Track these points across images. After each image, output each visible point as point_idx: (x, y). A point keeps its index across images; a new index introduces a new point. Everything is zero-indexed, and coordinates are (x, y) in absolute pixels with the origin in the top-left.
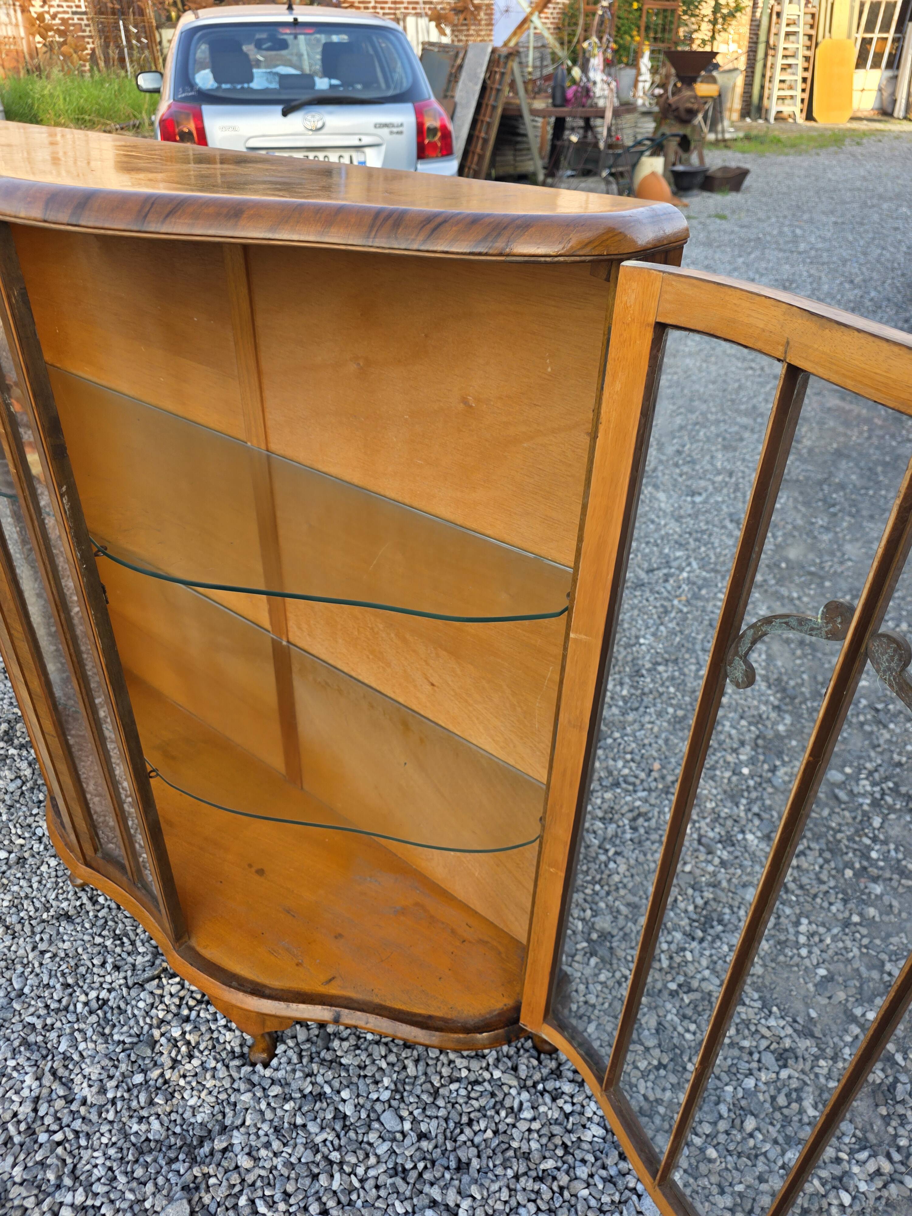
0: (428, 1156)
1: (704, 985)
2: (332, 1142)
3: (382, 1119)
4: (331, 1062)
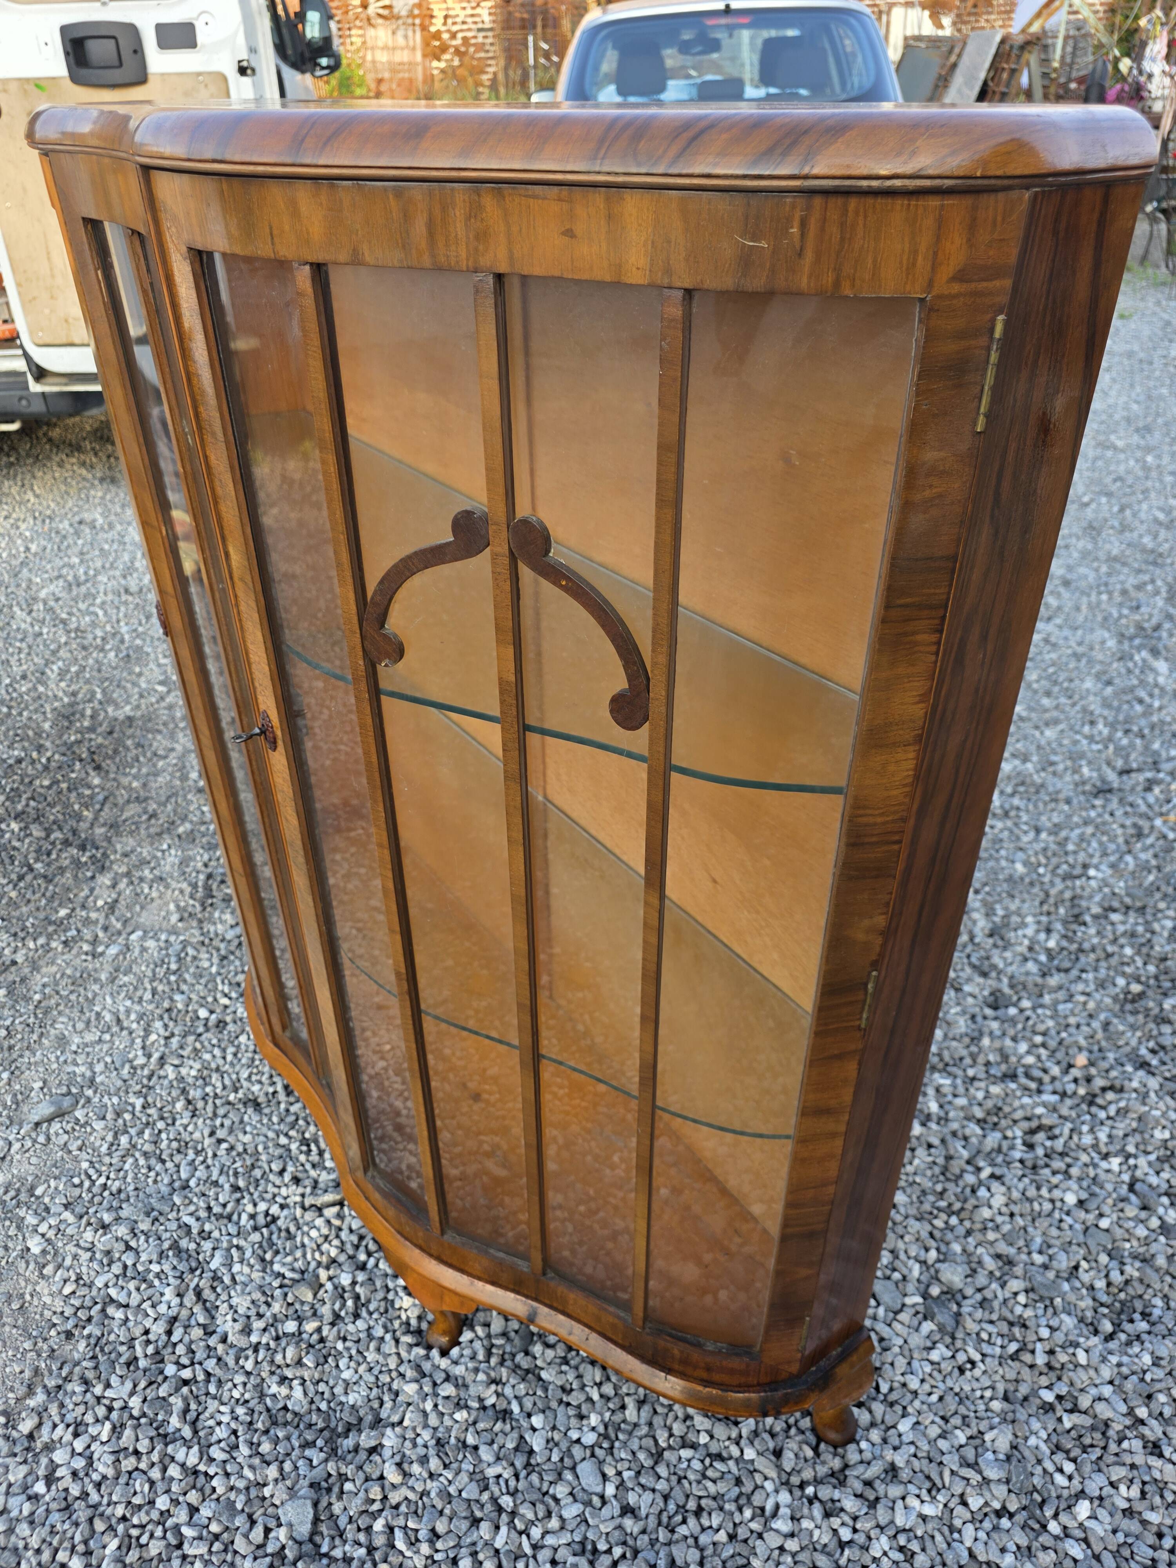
0: (630, 1542)
1: (1100, 1407)
2: (507, 1481)
3: (579, 1469)
4: (528, 1371)
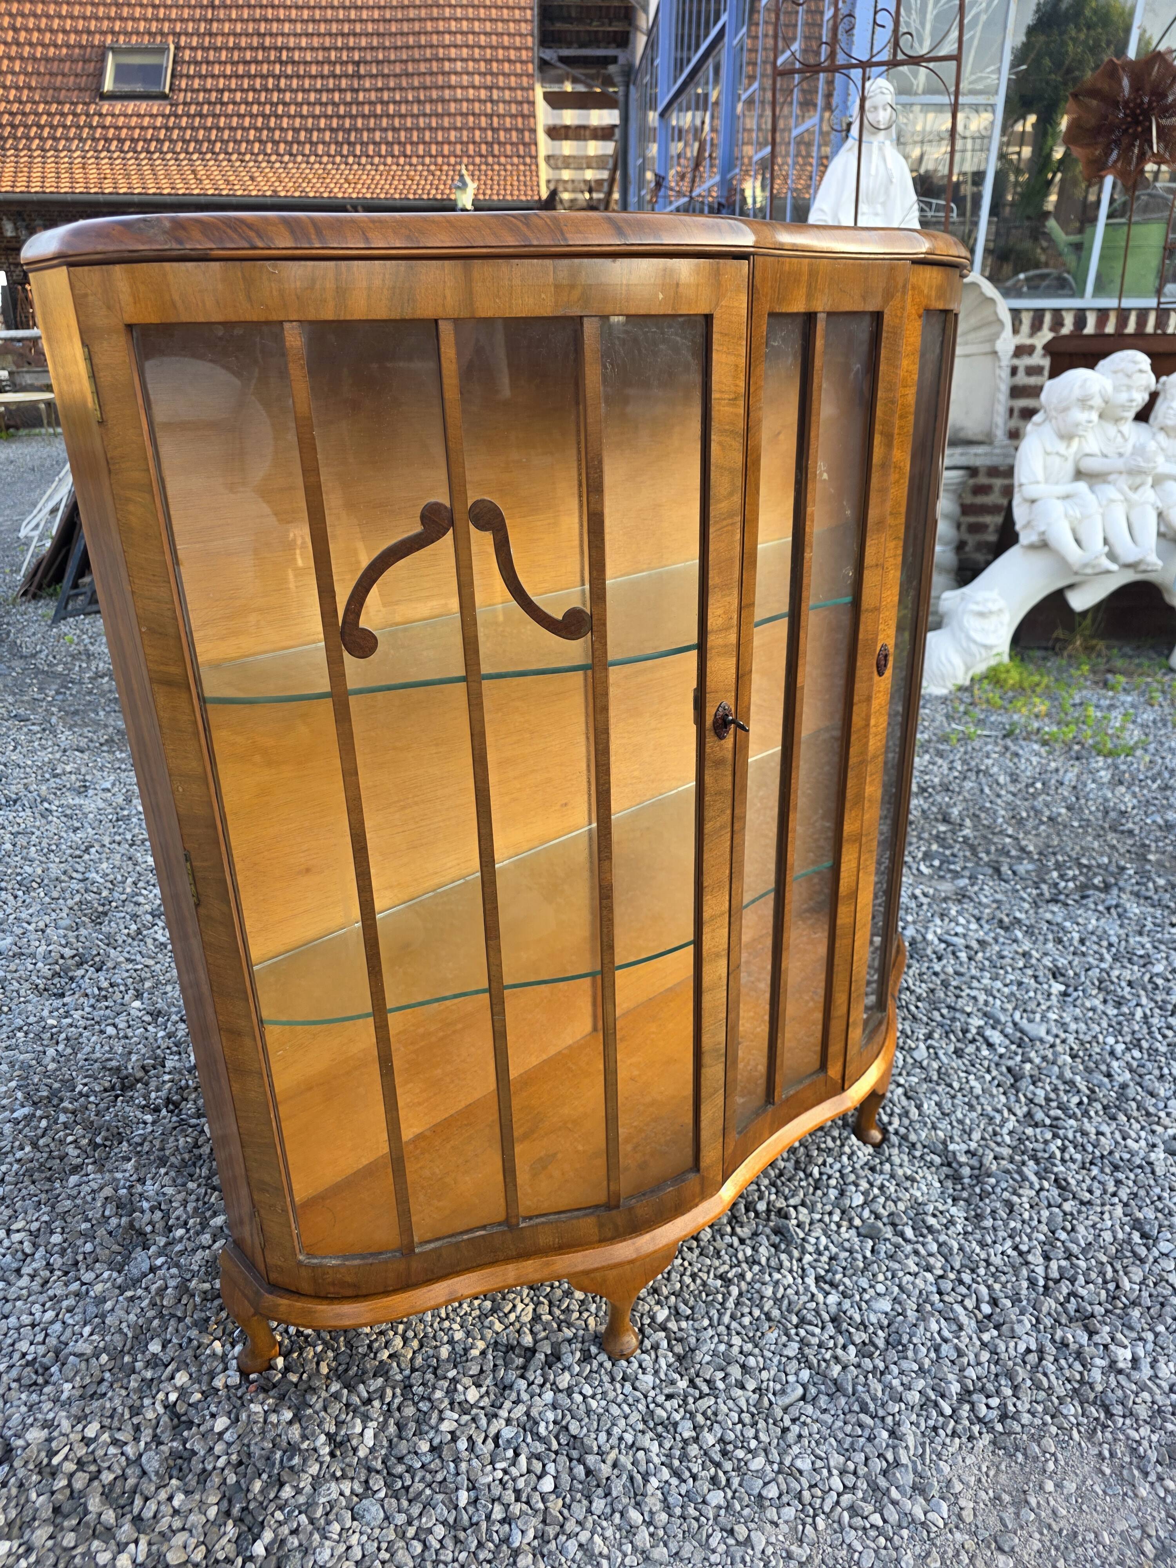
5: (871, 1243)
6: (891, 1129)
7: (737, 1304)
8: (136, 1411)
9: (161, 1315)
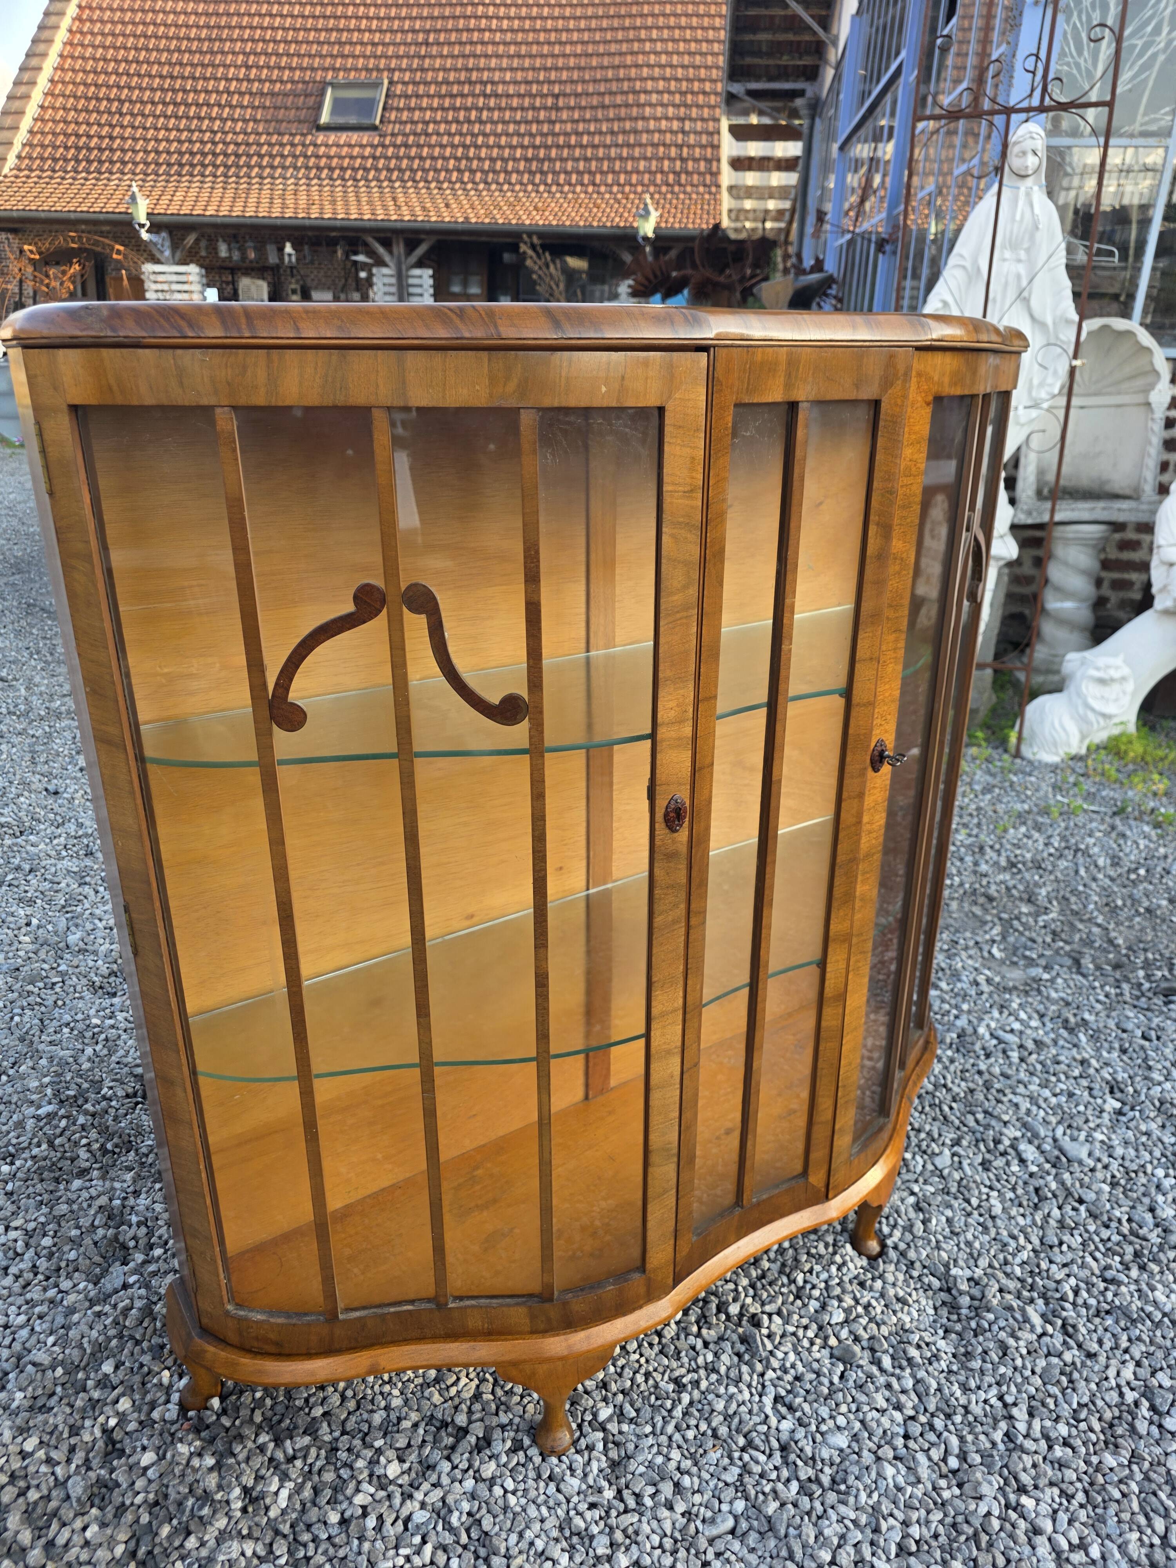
5: (841, 1367)
6: (889, 1242)
7: (686, 1414)
8: (75, 1431)
9: (120, 1336)
